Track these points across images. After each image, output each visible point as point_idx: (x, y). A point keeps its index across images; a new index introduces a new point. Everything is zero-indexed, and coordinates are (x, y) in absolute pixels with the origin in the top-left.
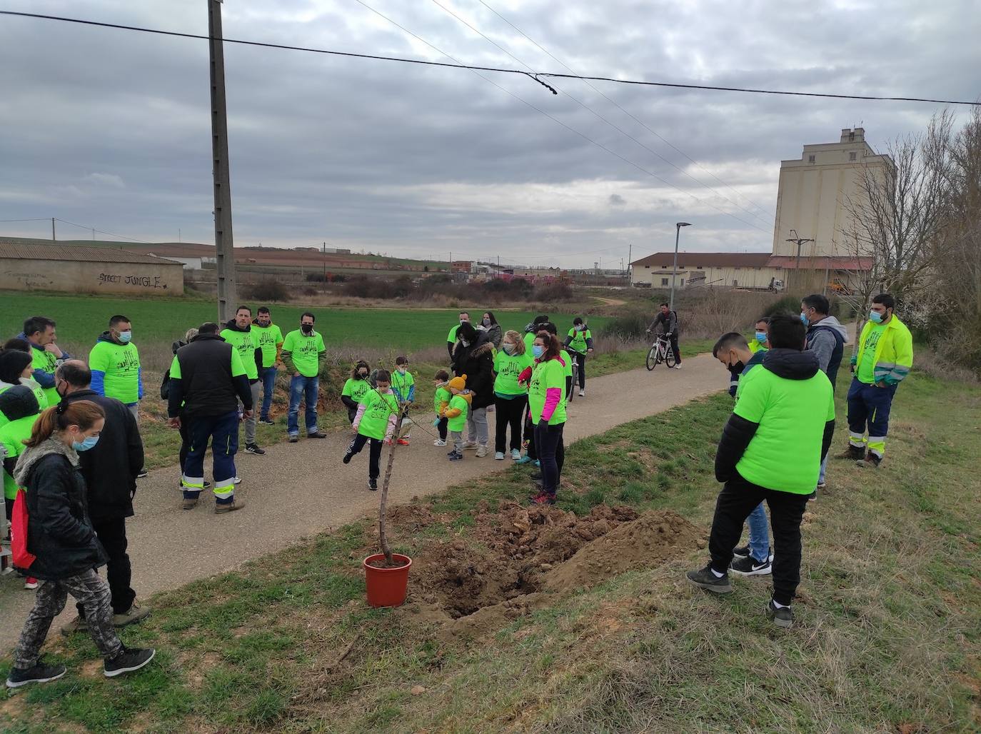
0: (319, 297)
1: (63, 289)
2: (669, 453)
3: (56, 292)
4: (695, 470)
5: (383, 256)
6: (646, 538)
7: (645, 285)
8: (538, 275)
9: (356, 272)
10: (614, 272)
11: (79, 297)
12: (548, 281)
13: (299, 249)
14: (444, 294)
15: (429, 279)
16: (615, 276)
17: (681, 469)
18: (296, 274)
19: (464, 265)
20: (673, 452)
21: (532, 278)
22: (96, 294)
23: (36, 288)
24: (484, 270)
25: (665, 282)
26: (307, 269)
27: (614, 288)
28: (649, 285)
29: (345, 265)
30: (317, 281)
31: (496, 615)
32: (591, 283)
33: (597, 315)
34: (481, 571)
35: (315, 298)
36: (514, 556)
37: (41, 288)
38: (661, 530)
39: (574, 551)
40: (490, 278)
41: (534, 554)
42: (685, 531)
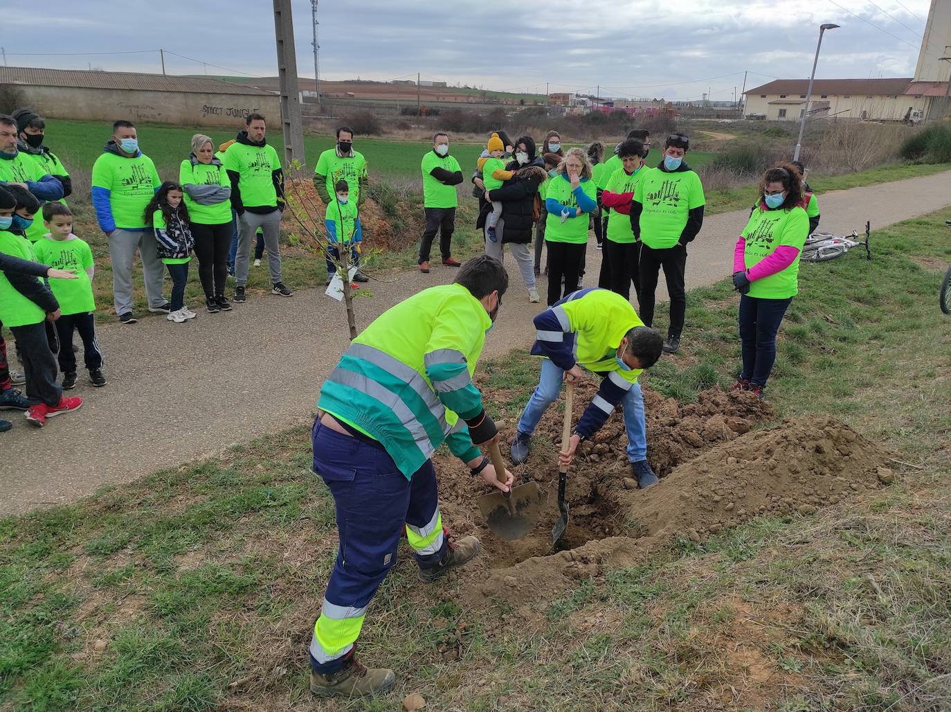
0: (412, 132)
1: (170, 121)
2: (800, 315)
3: (164, 123)
4: (835, 338)
5: (479, 89)
6: (795, 462)
7: (758, 118)
8: (640, 108)
9: (451, 106)
10: (724, 104)
11: (185, 129)
12: (650, 114)
13: (396, 83)
14: (539, 127)
15: (523, 112)
16: (724, 108)
17: (815, 335)
18: (392, 108)
19: (562, 98)
20: (805, 313)
21: (633, 110)
22: (201, 126)
23: (147, 119)
24: (583, 103)
25: (782, 113)
26: (403, 103)
27: (723, 120)
28: (763, 117)
29: (441, 99)
30: (411, 115)
31: (550, 571)
32: (698, 116)
33: (702, 151)
34: (540, 477)
35: (409, 132)
36: (588, 458)
37: (151, 119)
38: (818, 450)
39: (675, 462)
40: (588, 111)
41: (615, 457)
42: (857, 452)
